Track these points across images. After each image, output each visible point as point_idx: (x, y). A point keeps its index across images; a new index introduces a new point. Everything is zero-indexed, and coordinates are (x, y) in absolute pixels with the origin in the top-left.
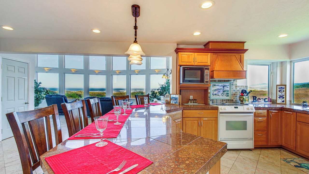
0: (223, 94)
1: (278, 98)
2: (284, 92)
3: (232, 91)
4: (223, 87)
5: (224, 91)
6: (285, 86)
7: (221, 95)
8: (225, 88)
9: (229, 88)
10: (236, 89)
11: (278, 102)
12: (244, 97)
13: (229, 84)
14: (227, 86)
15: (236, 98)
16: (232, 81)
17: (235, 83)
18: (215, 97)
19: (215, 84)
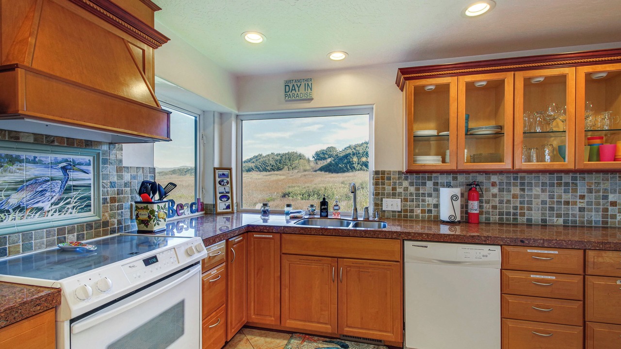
0: (61, 204)
1: (219, 201)
2: (229, 185)
3: (104, 187)
4: (64, 169)
5: (68, 190)
6: (229, 171)
7: (54, 207)
8: (73, 175)
9: (91, 176)
10: (120, 177)
11: (219, 210)
12: (155, 207)
13: (91, 159)
14: (84, 167)
15: (120, 211)
16: (105, 148)
17: (114, 155)
18: (18, 221)
19: (15, 153)
